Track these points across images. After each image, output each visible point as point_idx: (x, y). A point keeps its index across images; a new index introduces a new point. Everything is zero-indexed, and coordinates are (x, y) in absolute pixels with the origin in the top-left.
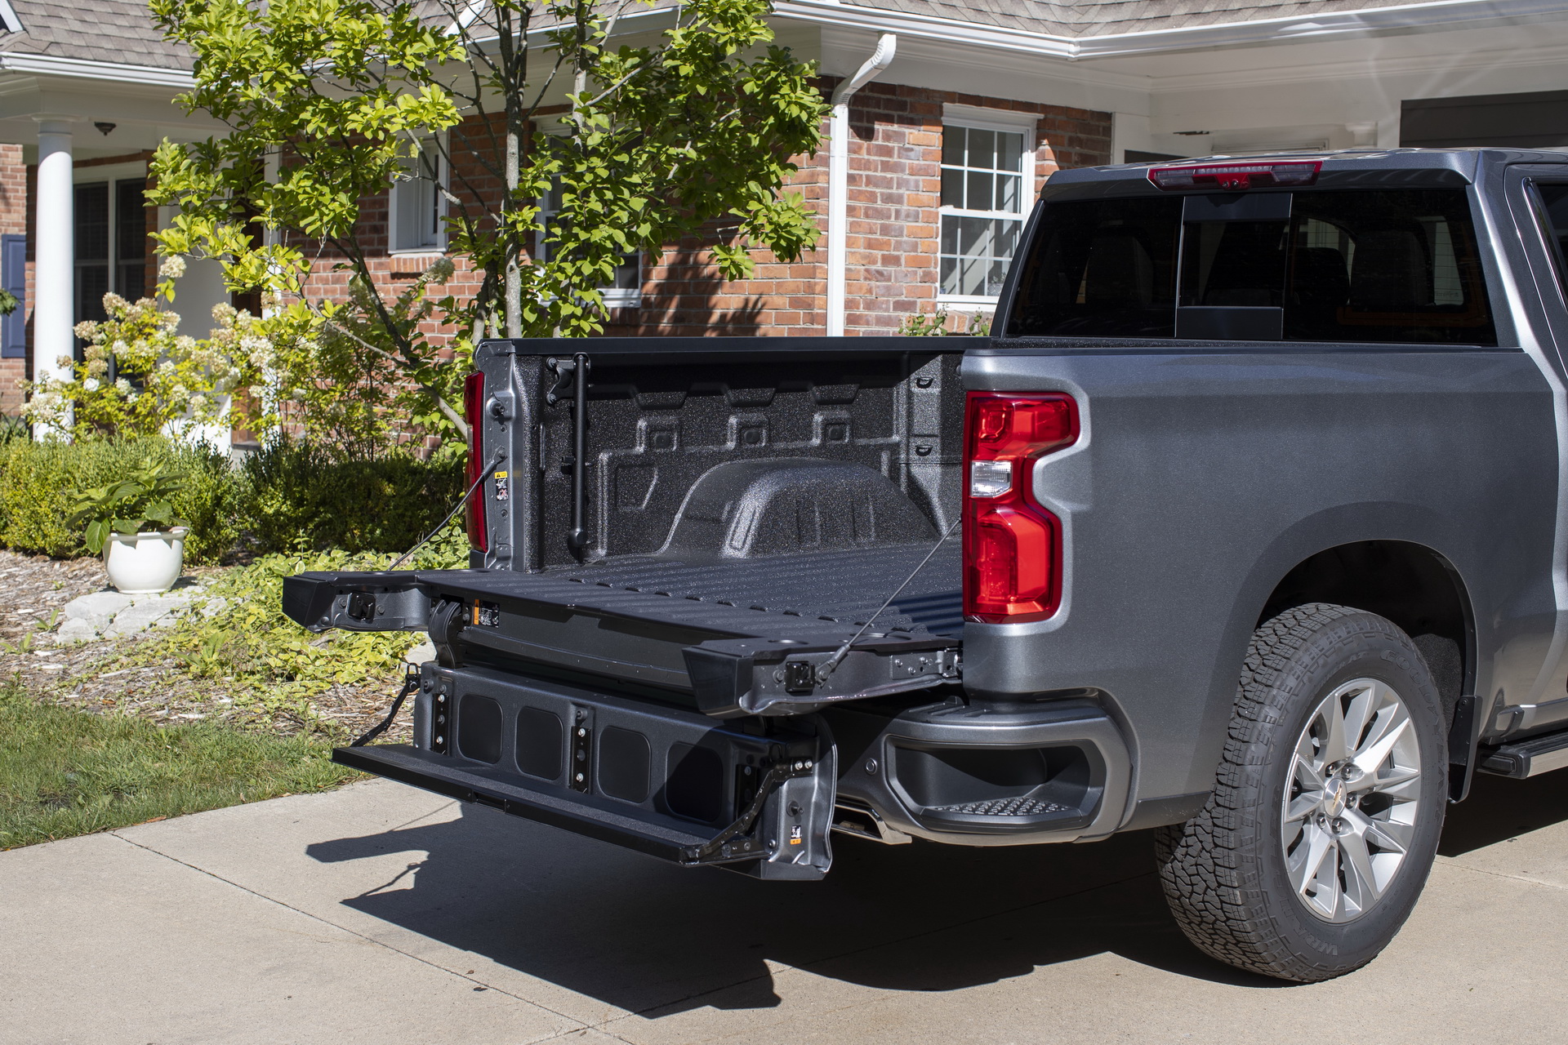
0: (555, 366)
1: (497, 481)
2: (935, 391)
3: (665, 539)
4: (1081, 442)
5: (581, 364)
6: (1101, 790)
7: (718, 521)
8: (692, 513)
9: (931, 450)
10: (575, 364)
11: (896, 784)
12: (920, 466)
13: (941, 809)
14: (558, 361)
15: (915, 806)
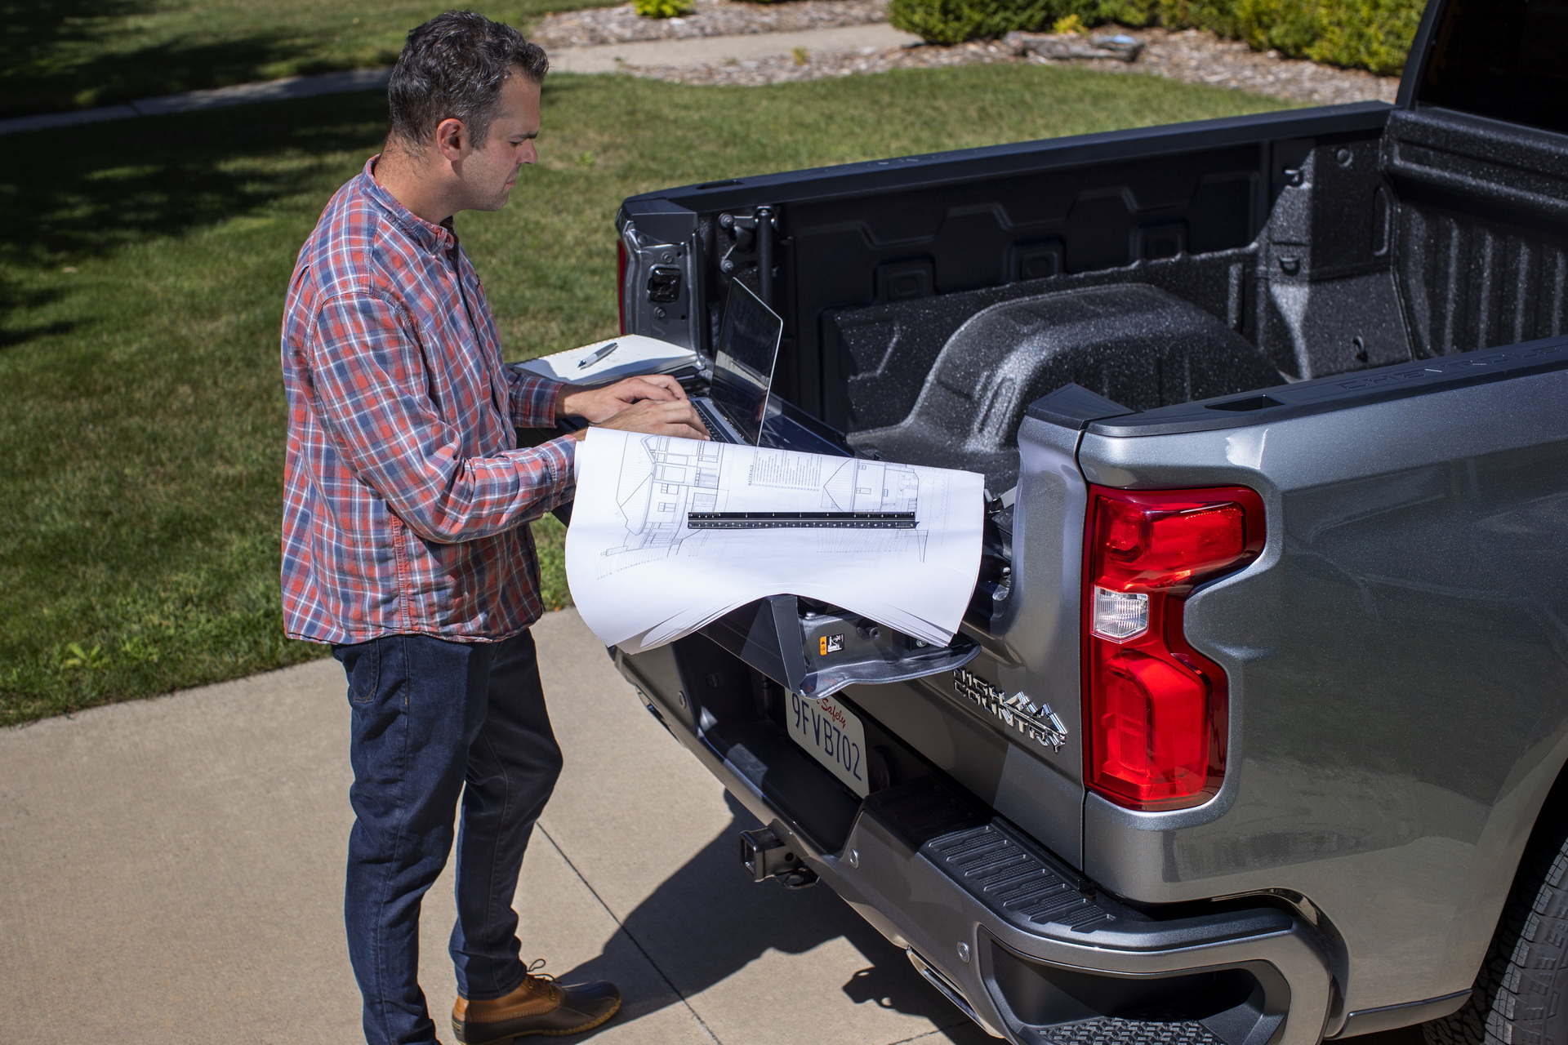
0: (731, 226)
2: (1306, 186)
3: (911, 408)
4: (1264, 559)
5: (764, 222)
6: (1281, 1018)
7: (969, 397)
8: (943, 378)
9: (1297, 263)
10: (757, 220)
11: (994, 985)
12: (1282, 283)
13: (1044, 1033)
14: (734, 219)
15: (1013, 1019)
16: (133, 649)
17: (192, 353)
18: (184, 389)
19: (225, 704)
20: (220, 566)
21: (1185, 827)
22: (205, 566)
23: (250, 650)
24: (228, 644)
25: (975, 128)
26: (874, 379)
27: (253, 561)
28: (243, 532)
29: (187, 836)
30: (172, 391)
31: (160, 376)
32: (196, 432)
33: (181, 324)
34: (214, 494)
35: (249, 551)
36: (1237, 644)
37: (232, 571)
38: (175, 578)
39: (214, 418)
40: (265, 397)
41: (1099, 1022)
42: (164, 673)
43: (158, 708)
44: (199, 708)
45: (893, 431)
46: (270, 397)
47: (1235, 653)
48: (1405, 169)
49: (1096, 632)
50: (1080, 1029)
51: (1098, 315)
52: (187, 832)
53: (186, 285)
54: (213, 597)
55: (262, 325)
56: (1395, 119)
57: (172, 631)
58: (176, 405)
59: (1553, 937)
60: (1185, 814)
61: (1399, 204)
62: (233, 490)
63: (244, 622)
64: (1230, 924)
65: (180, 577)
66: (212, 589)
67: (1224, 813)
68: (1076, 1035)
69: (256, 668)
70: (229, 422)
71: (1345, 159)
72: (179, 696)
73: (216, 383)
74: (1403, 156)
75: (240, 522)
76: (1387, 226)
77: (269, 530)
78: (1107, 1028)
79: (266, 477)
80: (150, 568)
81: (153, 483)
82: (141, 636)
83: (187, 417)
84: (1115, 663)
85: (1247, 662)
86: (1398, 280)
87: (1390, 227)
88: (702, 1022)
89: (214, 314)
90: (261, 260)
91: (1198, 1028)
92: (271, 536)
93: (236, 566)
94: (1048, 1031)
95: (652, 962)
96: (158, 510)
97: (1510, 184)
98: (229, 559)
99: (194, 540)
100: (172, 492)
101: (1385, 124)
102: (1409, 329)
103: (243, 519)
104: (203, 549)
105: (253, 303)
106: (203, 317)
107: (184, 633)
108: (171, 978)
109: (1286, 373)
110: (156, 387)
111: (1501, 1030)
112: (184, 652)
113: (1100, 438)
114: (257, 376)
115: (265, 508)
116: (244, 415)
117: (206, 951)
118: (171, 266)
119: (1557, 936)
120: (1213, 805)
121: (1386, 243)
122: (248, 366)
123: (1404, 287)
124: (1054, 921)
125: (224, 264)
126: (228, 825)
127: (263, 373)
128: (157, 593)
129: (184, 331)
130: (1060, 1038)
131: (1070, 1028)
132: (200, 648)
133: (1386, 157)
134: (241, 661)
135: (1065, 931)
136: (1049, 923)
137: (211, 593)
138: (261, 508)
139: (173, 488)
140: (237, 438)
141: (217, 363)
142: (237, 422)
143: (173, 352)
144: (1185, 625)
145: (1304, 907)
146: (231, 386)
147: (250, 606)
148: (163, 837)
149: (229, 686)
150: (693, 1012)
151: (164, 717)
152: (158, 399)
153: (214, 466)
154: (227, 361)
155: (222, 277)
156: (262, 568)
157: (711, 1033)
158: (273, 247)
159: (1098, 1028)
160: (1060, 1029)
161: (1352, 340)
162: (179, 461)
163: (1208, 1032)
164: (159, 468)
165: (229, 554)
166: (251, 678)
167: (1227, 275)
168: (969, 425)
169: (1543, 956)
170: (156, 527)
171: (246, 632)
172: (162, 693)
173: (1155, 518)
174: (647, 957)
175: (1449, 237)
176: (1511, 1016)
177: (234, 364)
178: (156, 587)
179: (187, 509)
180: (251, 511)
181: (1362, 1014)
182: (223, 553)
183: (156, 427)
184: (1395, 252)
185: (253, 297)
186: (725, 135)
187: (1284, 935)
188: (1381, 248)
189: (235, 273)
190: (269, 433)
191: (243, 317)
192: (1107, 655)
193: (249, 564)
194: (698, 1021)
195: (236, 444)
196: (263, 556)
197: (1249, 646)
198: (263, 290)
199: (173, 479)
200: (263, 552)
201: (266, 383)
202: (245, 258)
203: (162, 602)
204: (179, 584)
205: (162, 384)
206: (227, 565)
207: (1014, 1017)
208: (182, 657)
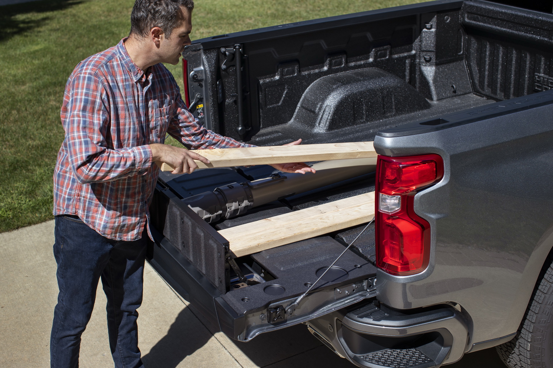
0: (225, 52)
1: (198, 109)
2: (433, 30)
3: (292, 117)
4: (443, 181)
5: (237, 50)
6: (450, 348)
7: (314, 112)
8: (304, 105)
9: (431, 58)
10: (234, 50)
11: (342, 340)
12: (425, 66)
13: (363, 357)
14: (226, 50)
15: (350, 352)
16: (2, 213)
17: (16, 98)
18: (14, 112)
19: (38, 233)
20: (33, 179)
21: (415, 281)
22: (27, 180)
23: (46, 212)
24: (37, 210)
25: (298, 5)
26: (278, 106)
27: (45, 177)
28: (40, 166)
29: (27, 284)
30: (10, 113)
31: (5, 107)
32: (20, 128)
33: (11, 87)
34: (28, 152)
35: (43, 174)
36: (433, 213)
37: (37, 181)
38: (16, 185)
39: (26, 123)
40: (45, 114)
41: (382, 352)
42: (15, 221)
43: (13, 235)
44: (28, 234)
45: (286, 125)
46: (47, 115)
47: (433, 216)
48: (469, 23)
49: (381, 210)
50: (375, 356)
51: (360, 81)
52: (27, 283)
53: (13, 72)
54: (31, 192)
55: (42, 87)
56: (465, 5)
57: (16, 205)
58: (12, 119)
59: (545, 311)
60: (415, 276)
61: (467, 36)
62: (36, 150)
63: (44, 201)
64: (431, 315)
65: (18, 184)
66: (30, 188)
67: (429, 275)
68: (374, 358)
69: (49, 218)
70: (32, 124)
71: (447, 20)
72: (20, 230)
73: (26, 110)
74: (469, 18)
75: (39, 163)
76: (462, 44)
77: (50, 165)
78: (385, 355)
79: (48, 145)
80: (6, 181)
81: (5, 148)
82: (4, 208)
83: (16, 123)
84: (388, 221)
85: (437, 219)
86: (467, 63)
87: (464, 44)
88: (226, 349)
89: (24, 83)
90: (40, 62)
91: (419, 353)
92: (51, 167)
93: (39, 179)
94: (364, 357)
95: (205, 326)
96: (8, 159)
97: (510, 28)
98: (36, 177)
99: (22, 170)
100: (13, 152)
101: (462, 6)
102: (471, 81)
103: (40, 161)
104: (26, 173)
105: (38, 78)
106: (20, 84)
107: (21, 206)
108: (25, 341)
109: (427, 98)
110: (4, 112)
111: (526, 346)
112: (21, 213)
113: (381, 137)
114: (41, 106)
115: (48, 157)
116: (38, 121)
117: (38, 329)
118: (6, 64)
119: (546, 311)
120: (425, 272)
121: (462, 50)
122: (38, 103)
123: (469, 66)
124: (366, 317)
125: (26, 63)
126: (43, 280)
127: (44, 105)
128: (10, 191)
129: (13, 90)
130: (369, 359)
131: (372, 355)
132: (27, 211)
133: (462, 18)
134: (43, 215)
135: (371, 321)
136: (364, 318)
137: (30, 190)
138: (47, 157)
139: (13, 150)
140: (35, 130)
141: (26, 102)
142: (35, 124)
143: (9, 98)
144: (414, 207)
145: (458, 307)
146: (32, 110)
147: (45, 195)
148: (18, 286)
149: (39, 225)
150: (222, 345)
151: (15, 238)
152: (5, 116)
153: (28, 141)
154: (30, 101)
155: (25, 69)
156: (48, 180)
157: (230, 353)
158: (44, 57)
159: (382, 355)
160: (368, 356)
161: (451, 85)
162: (15, 140)
163: (423, 354)
164: (7, 142)
165: (35, 174)
166: (47, 222)
167: (405, 63)
168: (314, 123)
169: (541, 319)
170: (7, 165)
171: (44, 205)
172: (14, 229)
173: (403, 167)
174: (203, 324)
175: (486, 48)
176: (530, 340)
177: (33, 102)
178: (9, 189)
179: (18, 158)
180: (43, 158)
181: (478, 344)
182: (33, 175)
183: (5, 127)
184: (465, 53)
185: (37, 76)
186: (207, 9)
187: (451, 318)
188: (460, 52)
189: (30, 67)
190: (47, 128)
191: (35, 84)
192: (385, 218)
193: (43, 178)
194: (224, 349)
195: (35, 133)
196: (48, 175)
197: (438, 213)
198: (41, 73)
199: (12, 146)
200: (48, 174)
201: (45, 109)
202: (34, 61)
203: (12, 194)
204: (18, 187)
205: (6, 110)
206: (35, 179)
207: (350, 351)
208: (20, 215)
